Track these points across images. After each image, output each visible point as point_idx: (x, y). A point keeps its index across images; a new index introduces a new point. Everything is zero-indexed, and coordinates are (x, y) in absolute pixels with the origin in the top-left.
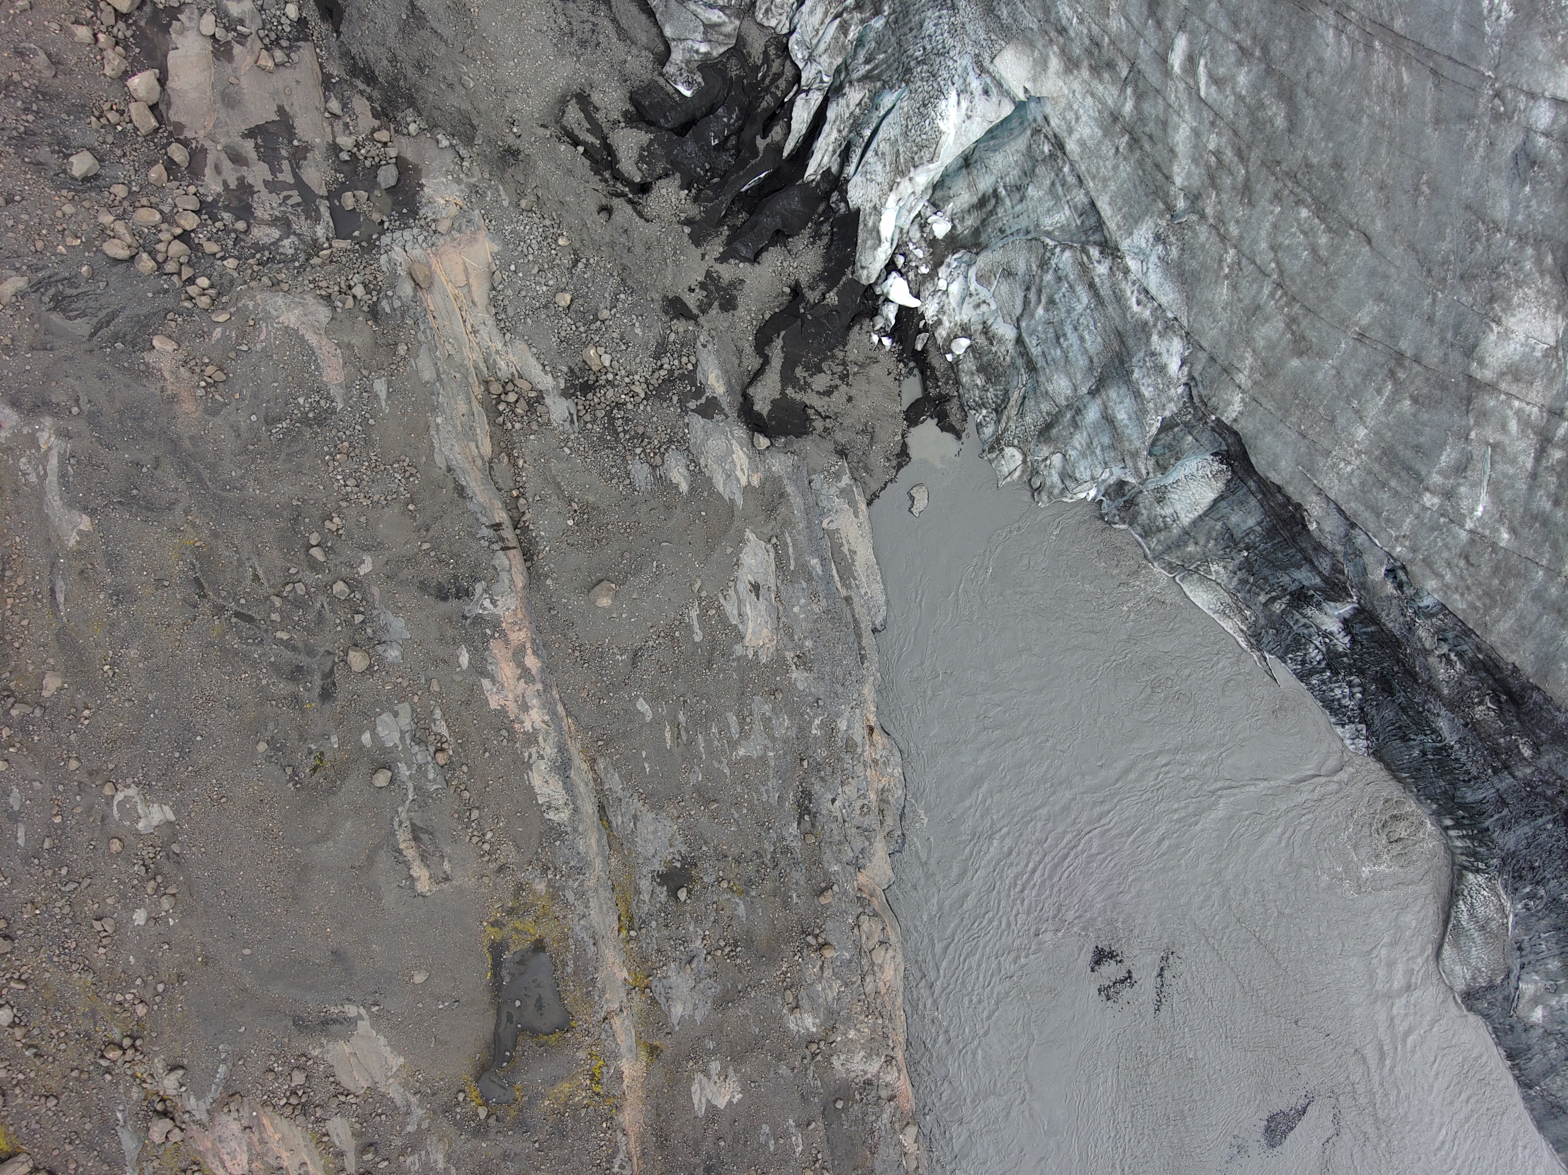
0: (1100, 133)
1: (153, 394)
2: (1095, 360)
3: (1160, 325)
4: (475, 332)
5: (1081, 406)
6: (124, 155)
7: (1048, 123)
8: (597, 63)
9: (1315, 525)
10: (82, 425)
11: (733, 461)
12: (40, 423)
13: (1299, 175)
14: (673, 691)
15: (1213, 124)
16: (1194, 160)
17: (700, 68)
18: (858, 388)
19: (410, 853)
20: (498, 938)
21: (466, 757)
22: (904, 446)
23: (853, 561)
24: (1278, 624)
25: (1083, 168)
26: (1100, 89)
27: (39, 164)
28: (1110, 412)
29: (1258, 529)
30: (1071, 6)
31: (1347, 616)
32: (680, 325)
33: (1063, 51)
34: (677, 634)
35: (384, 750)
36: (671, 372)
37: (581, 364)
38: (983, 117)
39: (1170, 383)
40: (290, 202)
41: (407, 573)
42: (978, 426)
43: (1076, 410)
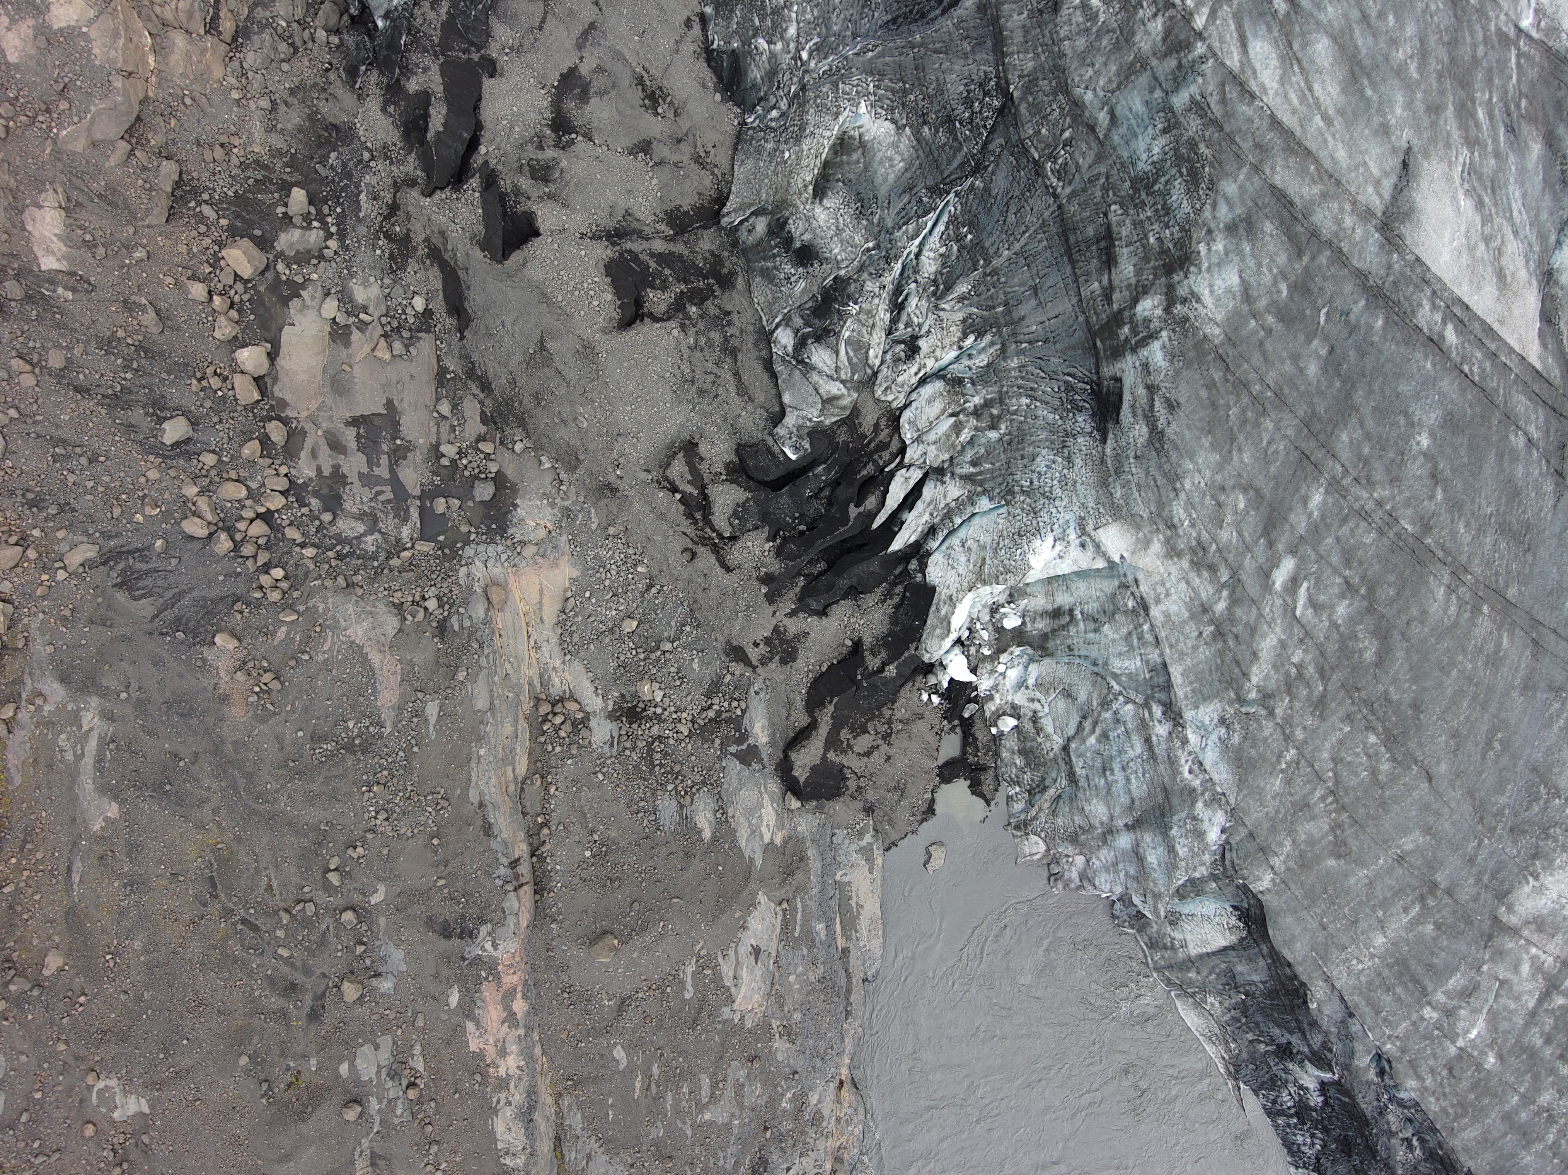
0: (1187, 615)
1: (205, 688)
2: (1137, 803)
3: (1207, 796)
4: (537, 648)
6: (220, 421)
7: (1138, 586)
8: (711, 414)
9: (1315, 1004)
10: (127, 711)
11: (761, 816)
12: (86, 702)
13: (1375, 705)
14: (652, 1042)
15: (1301, 641)
16: (1274, 666)
17: (809, 435)
18: (899, 745)
21: (436, 1092)
22: (933, 801)
23: (859, 914)
24: (1259, 1061)
25: (1163, 634)
26: (1196, 581)
27: (130, 426)
28: (1141, 850)
29: (1261, 985)
30: (1186, 510)
31: (1325, 1081)
32: (738, 668)
33: (1167, 541)
34: (669, 989)
35: (358, 1082)
36: (719, 713)
37: (632, 692)
38: (1075, 561)
39: (1205, 848)
40: (381, 498)
41: (417, 909)
42: (1009, 798)
43: (1109, 832)
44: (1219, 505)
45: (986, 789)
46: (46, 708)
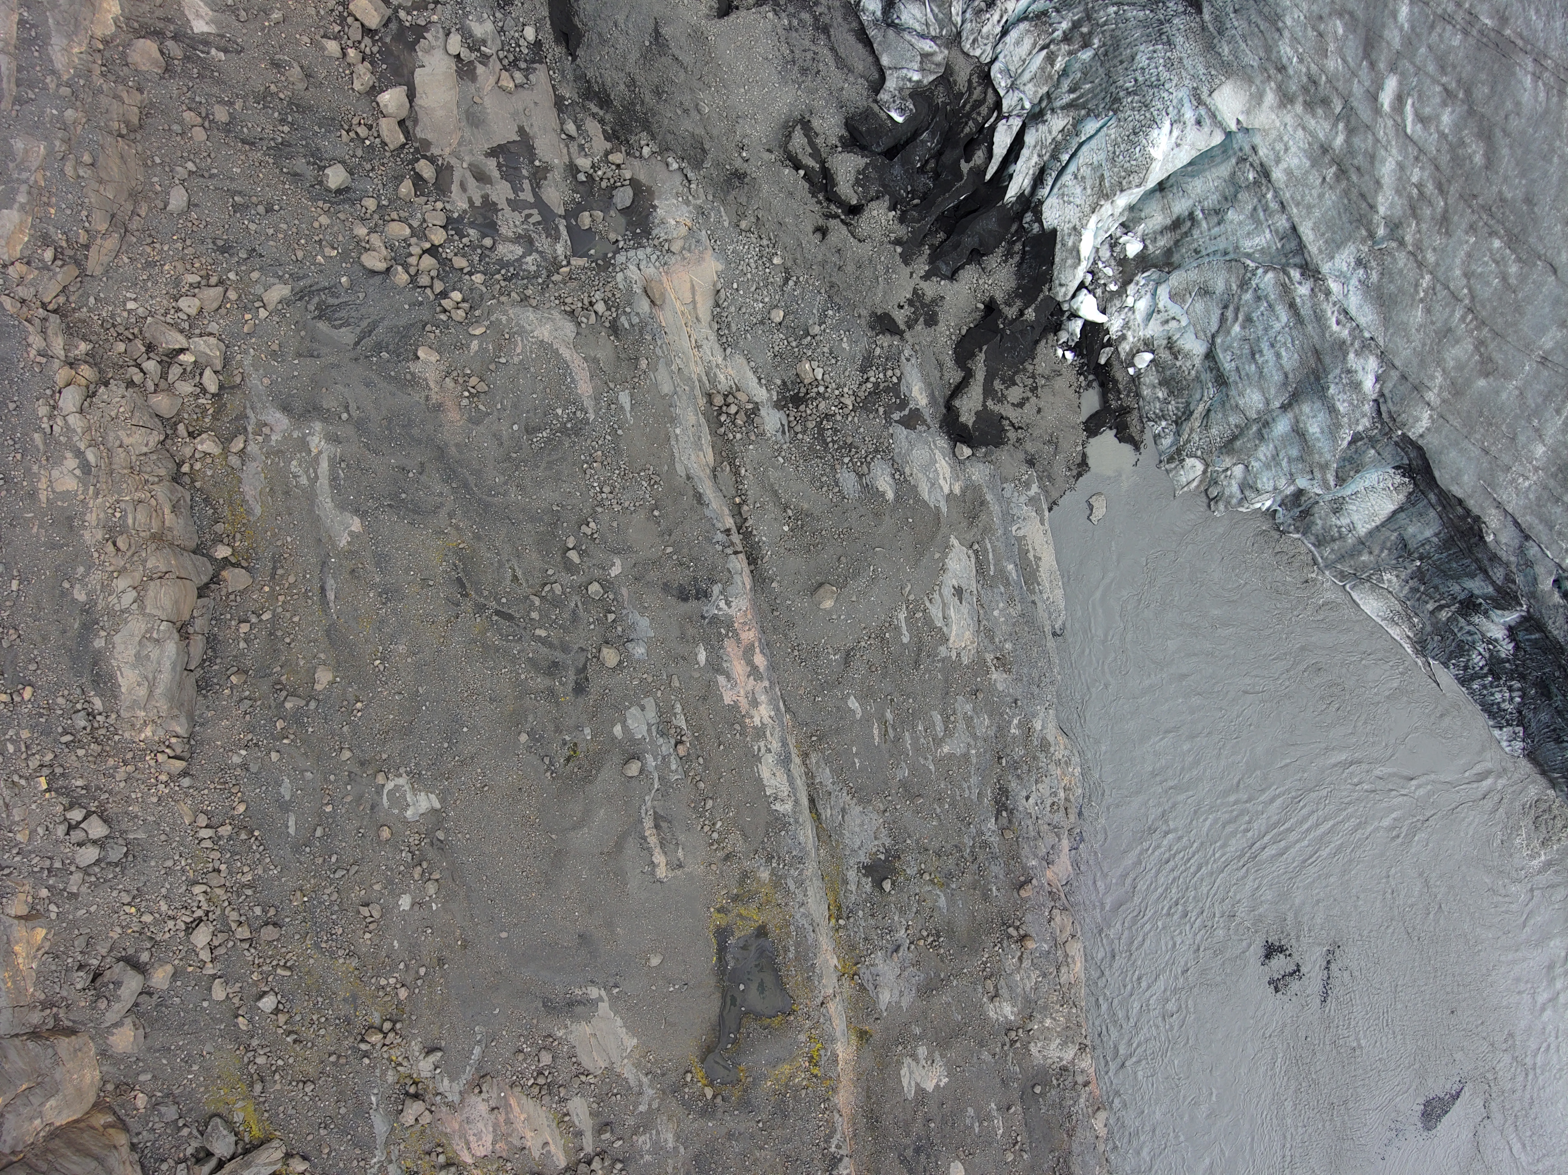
0: (1308, 164)
1: (419, 402)
2: (1291, 376)
3: (1357, 345)
4: (698, 347)
5: (1270, 420)
6: (373, 169)
7: (1256, 153)
8: (817, 90)
9: (1492, 536)
10: (348, 431)
11: (936, 470)
12: (310, 428)
13: (1493, 209)
14: (881, 690)
15: (1417, 159)
16: (1398, 192)
17: (911, 96)
18: (1046, 399)
19: (653, 840)
20: (724, 924)
21: (702, 749)
22: (1084, 456)
23: (1038, 566)
24: (1443, 631)
25: (1288, 195)
26: (1312, 123)
27: (296, 174)
28: (1302, 425)
29: (1435, 540)
30: (1292, 47)
31: (1513, 624)
32: (885, 340)
33: (1279, 87)
34: (887, 635)
35: (633, 741)
36: (876, 385)
37: (793, 378)
38: (1193, 145)
39: (1363, 399)
40: (532, 220)
41: (653, 575)
42: (1157, 437)
43: (1265, 423)
44: (1321, 35)
45: (1134, 430)
46: (274, 438)
